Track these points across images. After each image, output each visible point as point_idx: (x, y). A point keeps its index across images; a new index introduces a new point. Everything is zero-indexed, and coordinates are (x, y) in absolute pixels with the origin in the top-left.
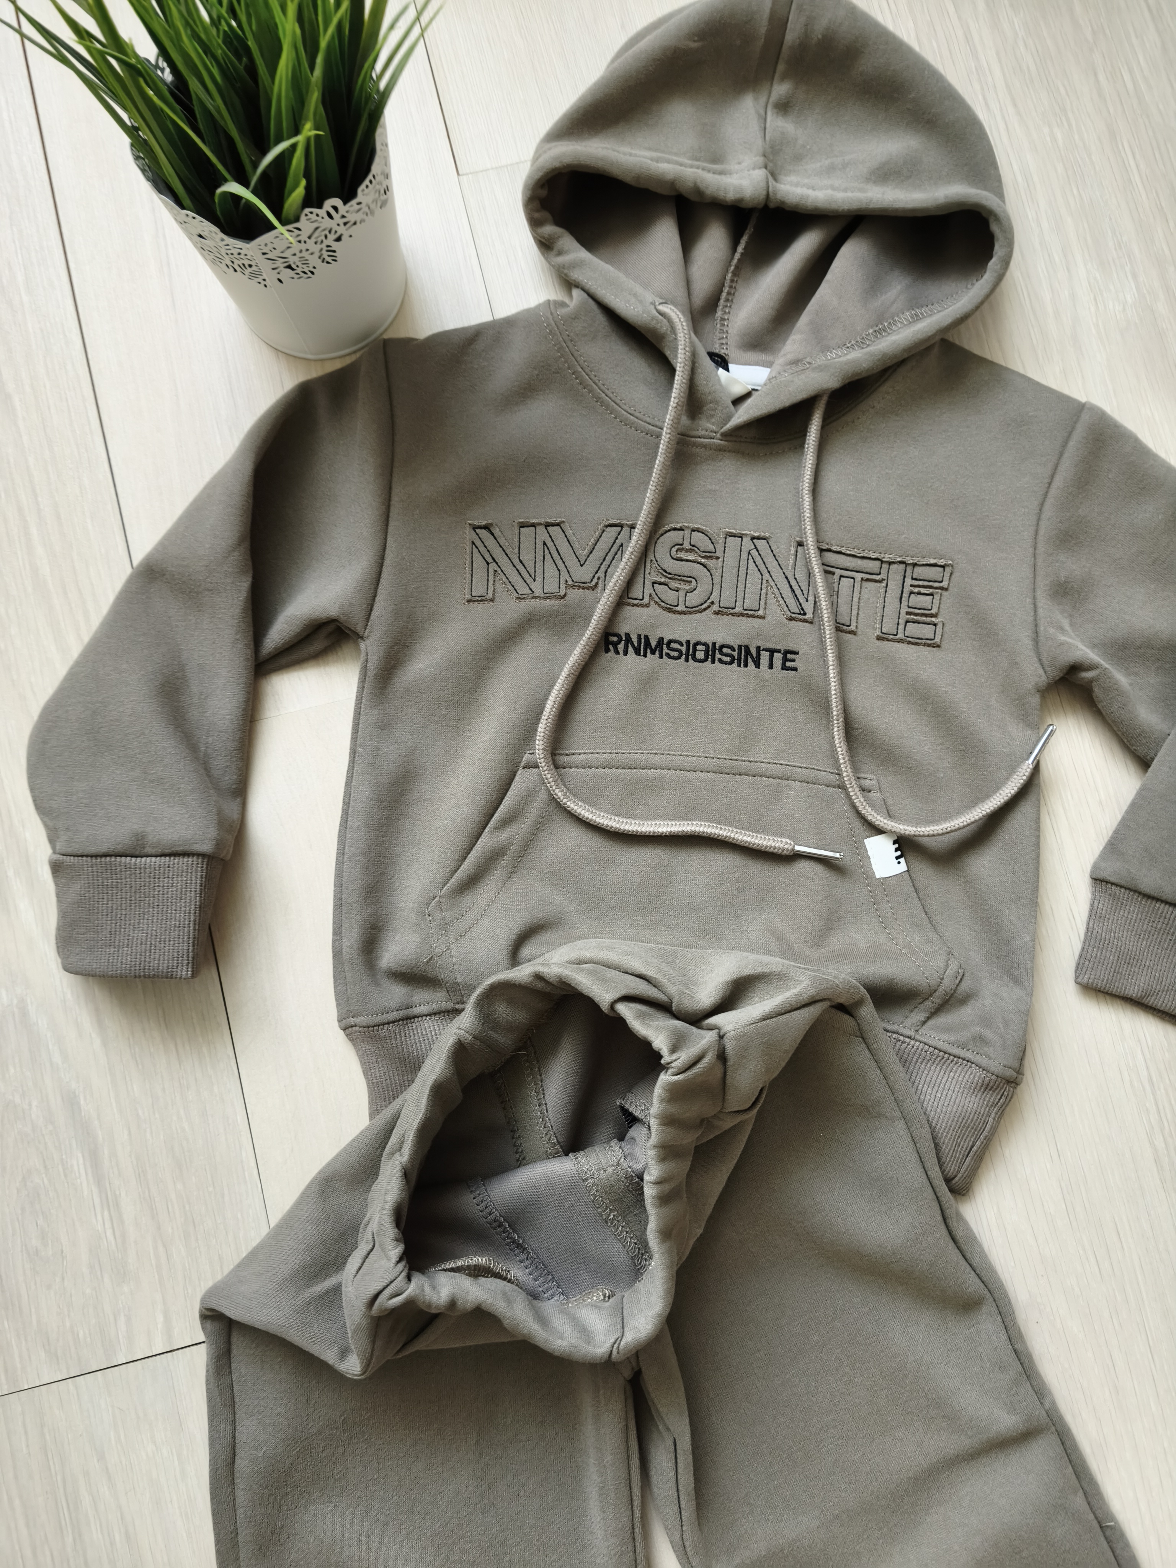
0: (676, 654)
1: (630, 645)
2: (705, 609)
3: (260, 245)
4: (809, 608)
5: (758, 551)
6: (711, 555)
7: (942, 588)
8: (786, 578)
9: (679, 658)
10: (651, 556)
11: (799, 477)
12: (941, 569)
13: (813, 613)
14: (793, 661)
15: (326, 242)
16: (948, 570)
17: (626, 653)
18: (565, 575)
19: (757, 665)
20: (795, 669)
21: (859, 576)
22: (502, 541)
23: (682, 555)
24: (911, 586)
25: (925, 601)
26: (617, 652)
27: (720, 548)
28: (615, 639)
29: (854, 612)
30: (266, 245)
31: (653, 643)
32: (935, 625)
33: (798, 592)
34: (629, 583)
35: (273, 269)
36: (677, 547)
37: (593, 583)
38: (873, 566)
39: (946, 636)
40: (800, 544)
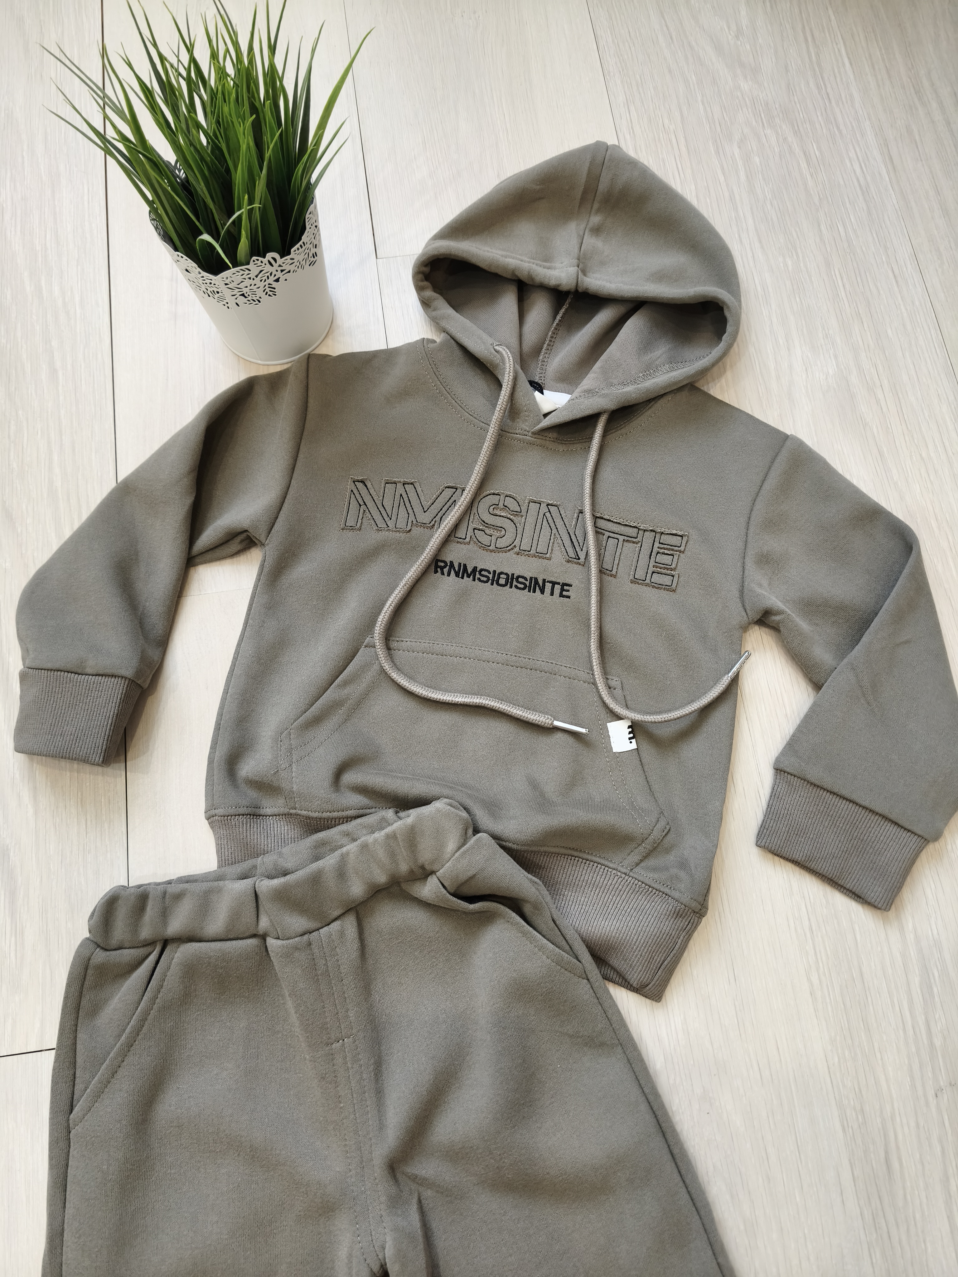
0: (485, 579)
1: (452, 570)
2: (509, 550)
3: (223, 278)
4: (582, 555)
5: (550, 513)
6: (518, 513)
7: (680, 552)
8: (569, 533)
9: (487, 582)
10: (474, 510)
11: (584, 468)
12: (680, 538)
13: (585, 559)
14: (568, 591)
15: (268, 282)
16: (685, 539)
17: (449, 575)
18: (412, 517)
19: (542, 592)
20: (569, 597)
21: (621, 538)
22: (372, 491)
23: (497, 512)
24: (658, 548)
25: (666, 559)
26: (443, 574)
27: (524, 509)
28: (442, 564)
29: (616, 562)
30: (227, 278)
31: (469, 570)
32: (673, 576)
33: (576, 544)
34: (456, 527)
35: (232, 296)
36: (494, 506)
37: (431, 524)
38: (632, 532)
39: (680, 584)
40: (581, 512)
